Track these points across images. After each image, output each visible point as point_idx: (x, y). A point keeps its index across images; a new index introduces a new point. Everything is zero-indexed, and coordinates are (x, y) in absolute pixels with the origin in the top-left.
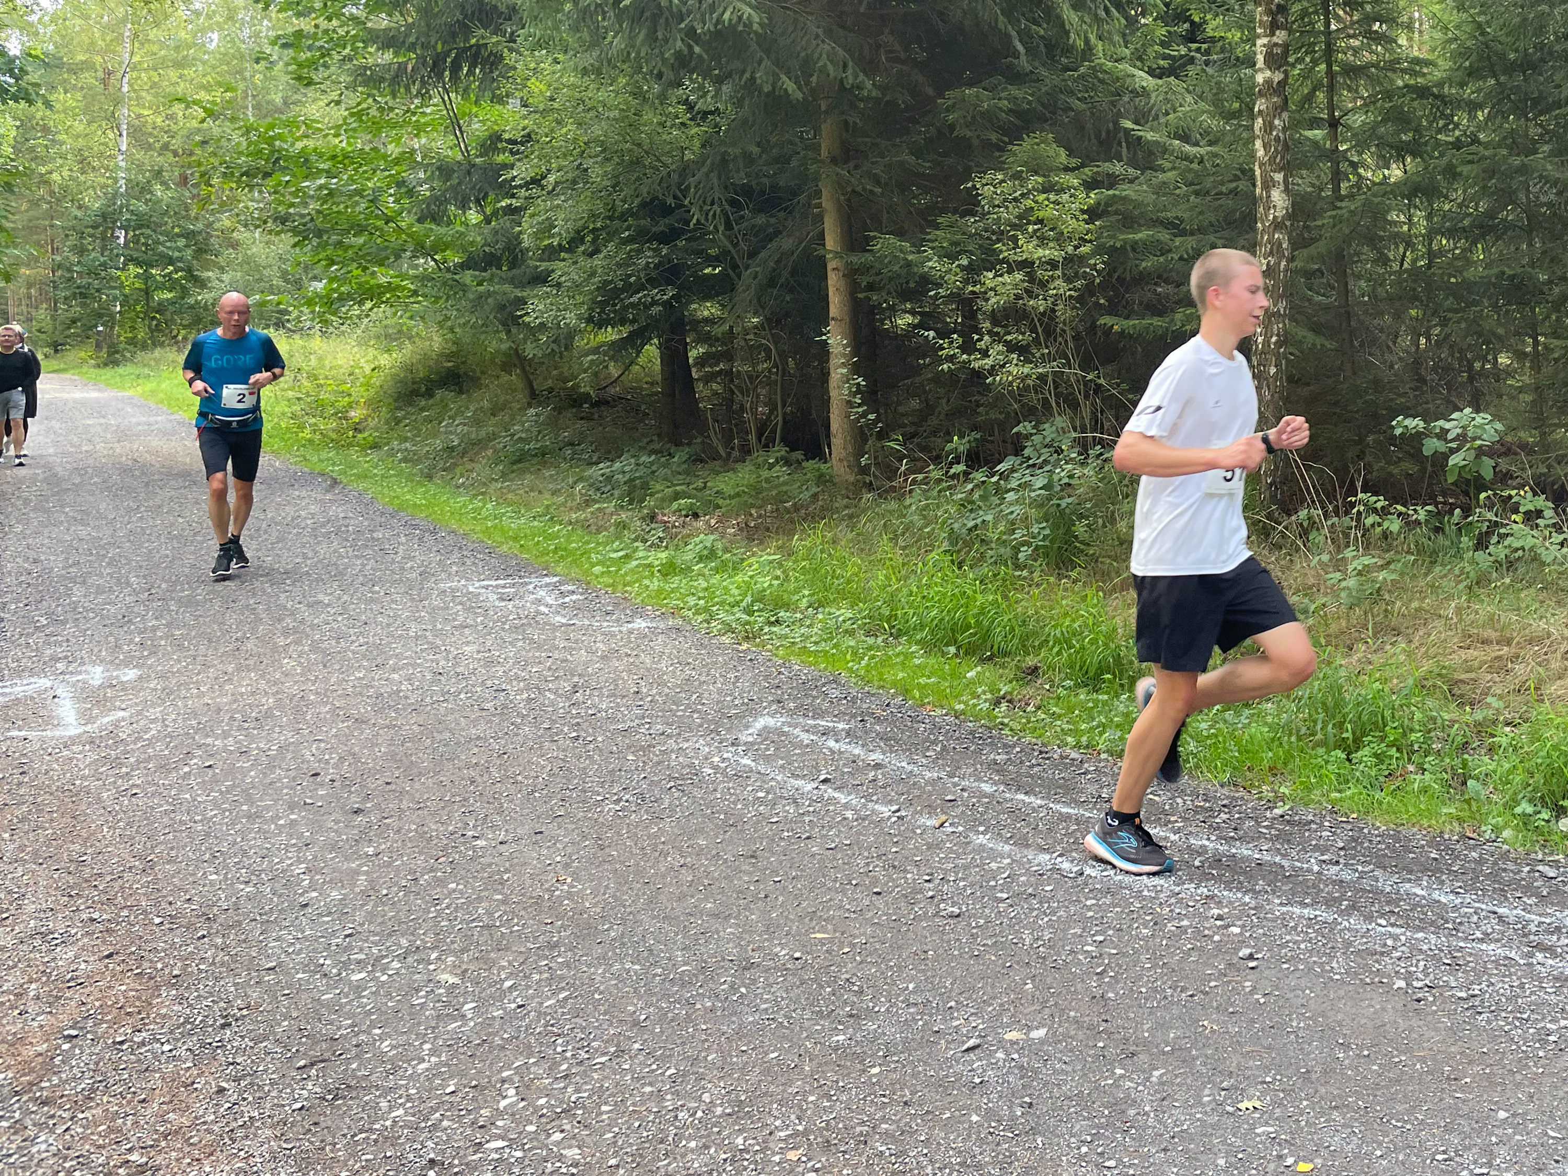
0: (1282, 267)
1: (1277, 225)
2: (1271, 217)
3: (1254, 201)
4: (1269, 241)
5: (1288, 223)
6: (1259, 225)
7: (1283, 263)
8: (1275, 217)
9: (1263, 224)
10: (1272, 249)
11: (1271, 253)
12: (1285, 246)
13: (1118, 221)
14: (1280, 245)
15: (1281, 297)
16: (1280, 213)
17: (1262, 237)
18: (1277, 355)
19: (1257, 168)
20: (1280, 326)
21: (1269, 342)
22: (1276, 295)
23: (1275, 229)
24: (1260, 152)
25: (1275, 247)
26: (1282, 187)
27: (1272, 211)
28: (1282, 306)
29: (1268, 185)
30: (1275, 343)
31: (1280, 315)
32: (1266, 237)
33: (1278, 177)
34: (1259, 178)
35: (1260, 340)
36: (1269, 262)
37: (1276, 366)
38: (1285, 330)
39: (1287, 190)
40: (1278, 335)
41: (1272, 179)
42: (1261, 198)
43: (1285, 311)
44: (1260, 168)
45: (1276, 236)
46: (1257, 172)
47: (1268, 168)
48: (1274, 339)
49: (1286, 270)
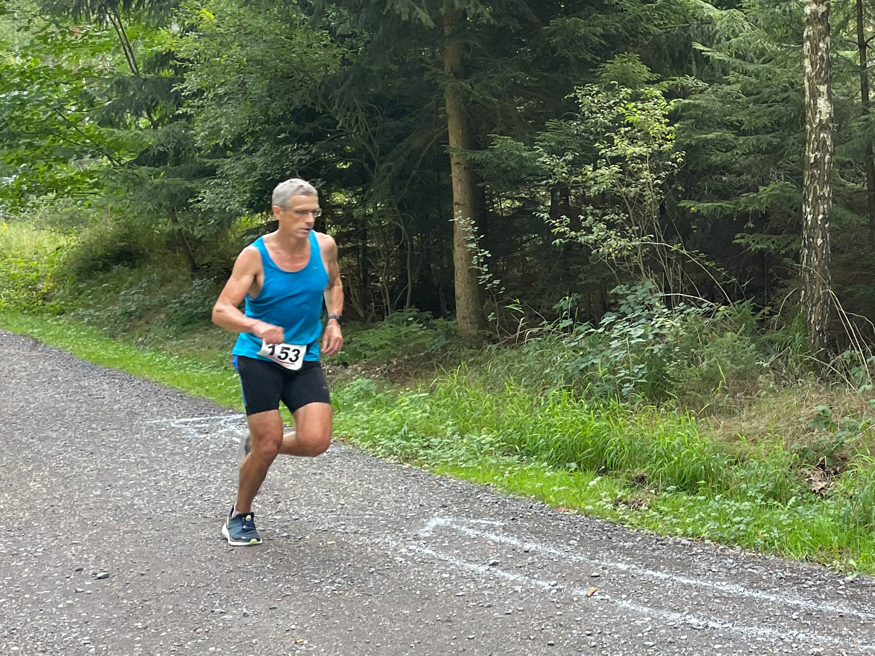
0: (826, 160)
1: (823, 127)
2: (817, 120)
3: (802, 108)
4: (816, 139)
5: (831, 125)
7: (827, 157)
8: (820, 120)
9: (811, 125)
10: (818, 145)
11: (818, 149)
12: (828, 143)
13: (692, 124)
14: (825, 142)
16: (825, 117)
17: (810, 136)
18: (823, 229)
19: (806, 82)
20: (825, 206)
21: (817, 220)
22: (821, 183)
23: (821, 130)
24: (809, 69)
25: (821, 144)
26: (826, 97)
27: (818, 116)
28: (826, 190)
29: (815, 95)
30: (822, 220)
31: (825, 198)
32: (814, 136)
33: (823, 88)
34: (807, 90)
35: (809, 217)
36: (816, 156)
37: (822, 238)
38: (829, 209)
39: (830, 99)
40: (824, 214)
41: (818, 90)
42: (809, 105)
43: (829, 195)
44: (808, 81)
45: (822, 135)
46: (807, 84)
47: (815, 81)
48: (821, 217)
49: (830, 162)
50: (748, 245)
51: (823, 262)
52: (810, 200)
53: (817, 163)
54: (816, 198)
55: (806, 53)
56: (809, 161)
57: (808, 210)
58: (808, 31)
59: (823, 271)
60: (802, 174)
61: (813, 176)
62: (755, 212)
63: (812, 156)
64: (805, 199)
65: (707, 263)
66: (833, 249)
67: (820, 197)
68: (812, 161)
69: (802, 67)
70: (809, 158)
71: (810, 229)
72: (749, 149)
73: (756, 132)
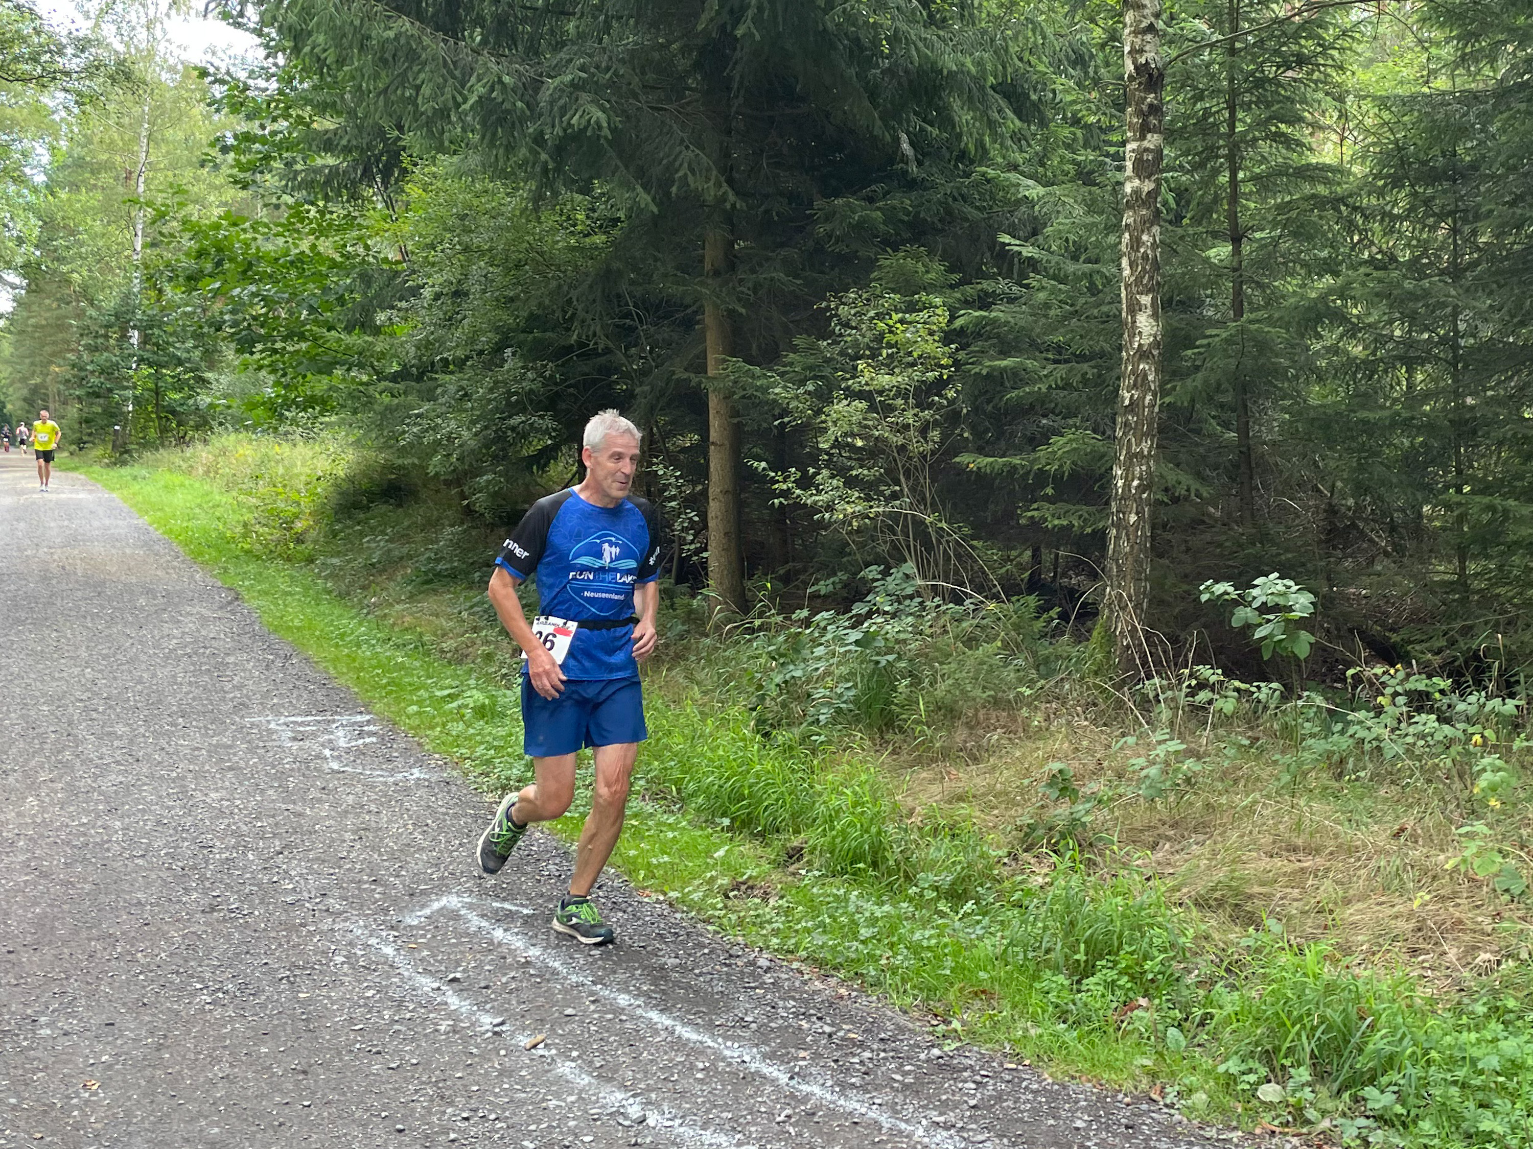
0: (1147, 401)
1: (1143, 354)
2: (1136, 345)
4: (1133, 372)
5: (1155, 352)
6: (1123, 353)
7: (1149, 397)
8: (1140, 345)
9: (1127, 352)
10: (1136, 381)
11: (1135, 386)
12: (1151, 378)
14: (1145, 376)
15: (1146, 435)
16: (1146, 341)
17: (1126, 368)
18: (1139, 501)
19: (1122, 289)
20: (1144, 468)
21: (1129, 486)
22: (1139, 434)
23: (1140, 359)
24: (1127, 272)
25: (1140, 379)
26: (1149, 312)
27: (1137, 339)
28: (1146, 446)
29: (1134, 308)
30: (1137, 488)
31: (1143, 457)
32: (1130, 368)
33: (1146, 300)
34: (1124, 301)
36: (1133, 396)
37: (1137, 514)
38: (1149, 472)
39: (1154, 315)
40: (1141, 478)
41: (1138, 302)
42: (1126, 322)
43: (1149, 452)
44: (1126, 289)
45: (1141, 367)
46: (1123, 295)
47: (1134, 290)
48: (1136, 483)
49: (1152, 405)
50: (1045, 519)
51: (1137, 547)
52: (1122, 458)
53: (1134, 406)
54: (1131, 456)
55: (1124, 249)
56: (1123, 402)
57: (1119, 473)
58: (1127, 218)
59: (1138, 561)
60: (1113, 420)
61: (1126, 424)
62: (1060, 472)
63: (1127, 395)
64: (1116, 457)
65: (973, 543)
66: (1152, 528)
67: (1136, 455)
68: (1127, 402)
70: (1123, 398)
71: (1120, 500)
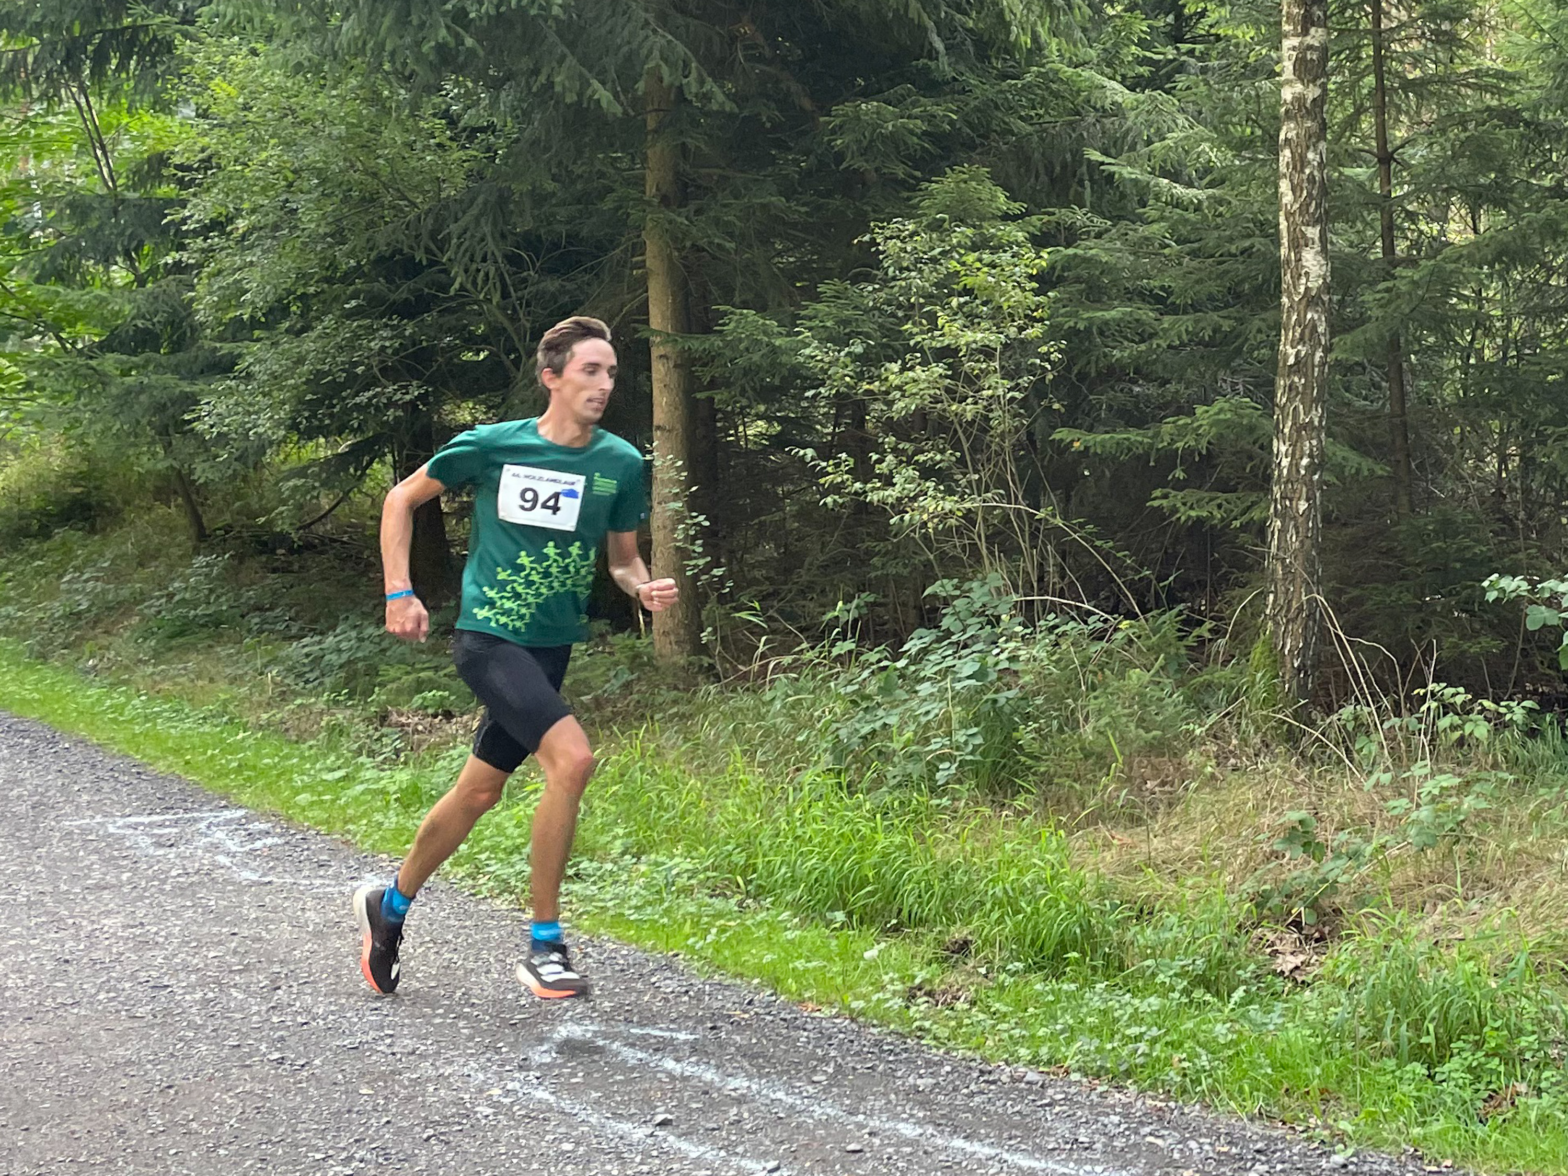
0: (1317, 360)
1: (1311, 300)
2: (1302, 289)
3: (1276, 266)
4: (1298, 322)
5: (1326, 298)
6: (1285, 300)
7: (1319, 354)
8: (1307, 289)
10: (1302, 334)
11: (1302, 340)
12: (1321, 329)
13: (1080, 291)
14: (1315, 328)
15: (1316, 401)
16: (1315, 284)
17: (1289, 317)
18: (1310, 484)
19: (1282, 219)
20: (1314, 442)
21: (1297, 465)
22: (1308, 399)
23: (1307, 306)
24: (1287, 197)
25: (1307, 332)
26: (1317, 247)
27: (1303, 280)
28: (1316, 415)
29: (1297, 244)
30: (1307, 468)
31: (1314, 428)
32: (1294, 317)
33: (1313, 232)
34: (1285, 234)
35: (1285, 462)
36: (1298, 352)
37: (1307, 500)
38: (1321, 449)
39: (1324, 251)
40: (1311, 456)
41: (1304, 235)
42: (1288, 262)
43: (1320, 422)
44: (1287, 219)
45: (1309, 316)
46: (1283, 225)
47: (1298, 219)
48: (1305, 461)
49: (1323, 364)
50: (1175, 510)
51: (1308, 543)
52: (1286, 430)
53: (1300, 365)
54: (1299, 428)
55: (1283, 169)
56: (1286, 361)
57: (1283, 449)
58: (1287, 131)
59: (1310, 561)
60: (1272, 383)
61: (1291, 388)
62: (1189, 452)
63: (1292, 352)
64: (1278, 431)
65: (1098, 543)
66: (1326, 519)
67: (1304, 427)
68: (1291, 361)
69: (1276, 194)
70: (1286, 355)
71: (1286, 483)
72: (1180, 338)
73: (1195, 307)
